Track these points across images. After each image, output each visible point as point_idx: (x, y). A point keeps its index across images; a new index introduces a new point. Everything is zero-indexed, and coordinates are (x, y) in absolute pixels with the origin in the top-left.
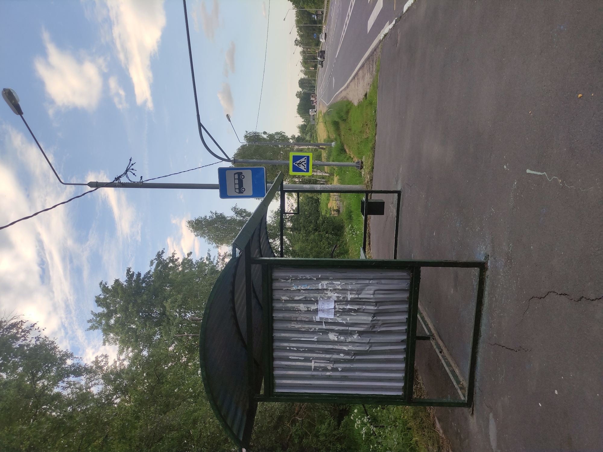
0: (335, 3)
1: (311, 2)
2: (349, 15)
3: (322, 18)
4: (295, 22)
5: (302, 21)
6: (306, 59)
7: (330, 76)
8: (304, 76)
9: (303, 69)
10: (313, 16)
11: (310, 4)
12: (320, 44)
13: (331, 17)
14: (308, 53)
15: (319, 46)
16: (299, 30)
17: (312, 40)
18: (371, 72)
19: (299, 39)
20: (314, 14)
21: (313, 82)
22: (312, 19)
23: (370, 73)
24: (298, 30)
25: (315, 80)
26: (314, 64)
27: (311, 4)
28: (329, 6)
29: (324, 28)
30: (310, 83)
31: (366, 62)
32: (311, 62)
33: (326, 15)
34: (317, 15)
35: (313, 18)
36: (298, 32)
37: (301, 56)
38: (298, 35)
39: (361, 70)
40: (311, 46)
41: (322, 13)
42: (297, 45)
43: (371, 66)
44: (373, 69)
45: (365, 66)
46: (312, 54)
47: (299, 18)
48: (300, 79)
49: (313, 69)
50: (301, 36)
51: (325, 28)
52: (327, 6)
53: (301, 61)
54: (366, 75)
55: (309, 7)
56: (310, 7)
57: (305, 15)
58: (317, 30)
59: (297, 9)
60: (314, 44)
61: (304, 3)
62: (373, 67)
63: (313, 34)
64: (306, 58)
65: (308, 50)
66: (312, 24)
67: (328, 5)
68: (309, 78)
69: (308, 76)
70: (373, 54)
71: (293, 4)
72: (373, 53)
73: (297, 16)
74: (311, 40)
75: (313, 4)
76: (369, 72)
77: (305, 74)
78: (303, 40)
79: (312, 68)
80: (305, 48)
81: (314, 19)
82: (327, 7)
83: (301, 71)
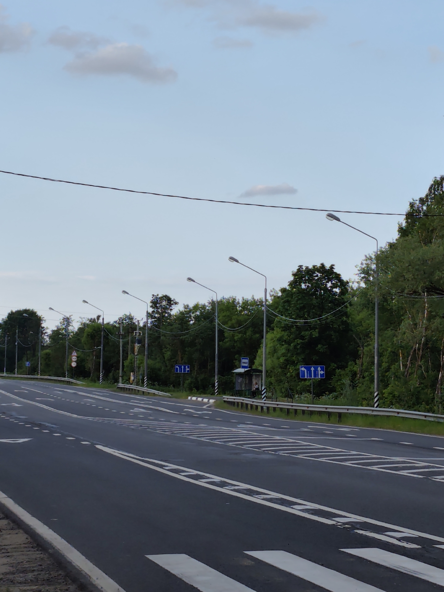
0: (278, 438)
1: (289, 355)
2: (222, 484)
3: (239, 393)
4: (227, 296)
5: (230, 324)
6: (106, 337)
7: (40, 425)
8: (49, 332)
9: (75, 327)
10: (245, 361)
11: (282, 350)
12: (157, 387)
13: (234, 425)
14: (125, 344)
15: (151, 385)
16: (201, 313)
17: (169, 360)
18: (11, 577)
19: (175, 310)
20: (252, 363)
21: (27, 364)
22: (237, 356)
23: (7, 574)
24: (204, 307)
25: (33, 370)
26: (90, 365)
27: (284, 355)
28: (273, 417)
29: (206, 400)
30: (23, 351)
31: (51, 555)
32: (98, 357)
33: (247, 404)
34: (248, 375)
35: (240, 361)
36: (196, 307)
37: (116, 319)
38: (186, 307)
39: (29, 540)
40: (149, 354)
41: (255, 394)
42: (155, 303)
43: (30, 576)
44: (20, 583)
45: (37, 555)
46: (125, 358)
47: (241, 311)
48: (39, 313)
49: (74, 364)
50: (183, 317)
51: (205, 404)
52: (274, 408)
53: (101, 321)
54: (5, 560)
55: (274, 347)
56: (275, 351)
57: (249, 333)
58: (202, 376)
59: (269, 306)
60: (158, 366)
61: (286, 328)
62: (25, 582)
63: (190, 362)
64: (112, 338)
65: (137, 346)
66: (219, 358)
67: (278, 412)
68: (43, 347)
69: (48, 347)
70: (70, 581)
71: (283, 290)
72: (75, 580)
73: (246, 304)
74: (169, 353)
75: (282, 360)
76: (12, 569)
77: (56, 335)
78: (170, 324)
79: (74, 358)
80: (144, 334)
81: (237, 363)
82: (271, 411)
83: (67, 321)
